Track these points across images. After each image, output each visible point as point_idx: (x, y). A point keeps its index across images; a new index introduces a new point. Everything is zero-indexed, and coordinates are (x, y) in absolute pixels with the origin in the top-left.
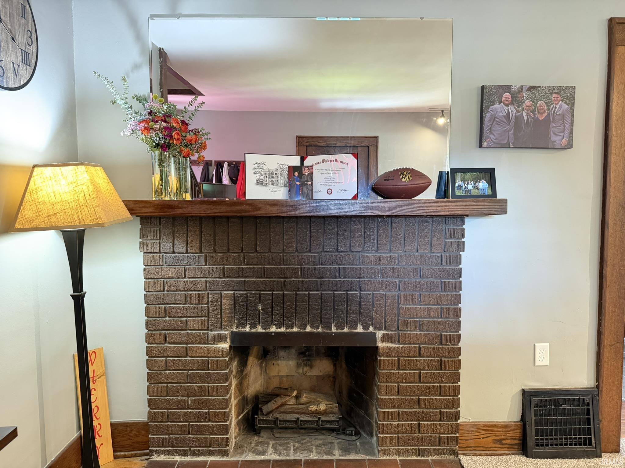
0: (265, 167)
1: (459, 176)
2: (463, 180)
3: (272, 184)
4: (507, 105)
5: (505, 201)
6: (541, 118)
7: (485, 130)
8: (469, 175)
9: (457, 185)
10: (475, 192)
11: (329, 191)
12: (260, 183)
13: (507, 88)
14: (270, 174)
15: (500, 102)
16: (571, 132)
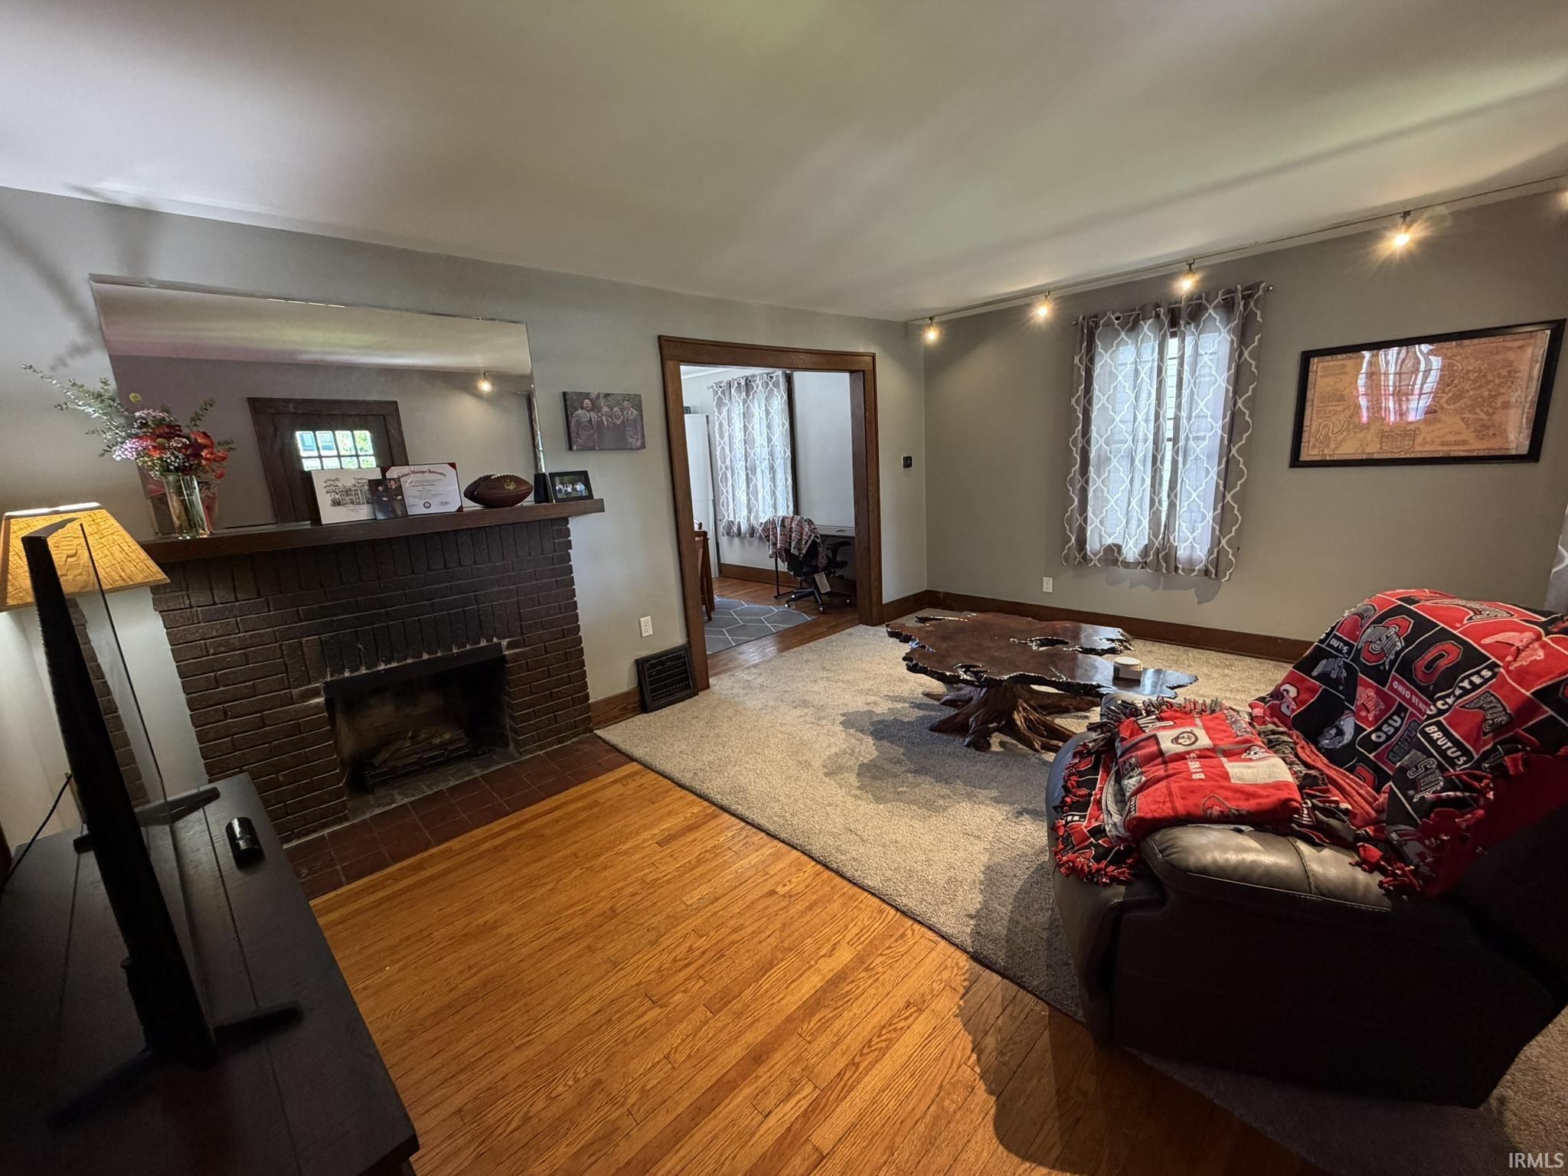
0: (339, 484)
1: (557, 479)
2: (562, 483)
3: (352, 503)
4: (589, 411)
5: (602, 500)
6: (618, 423)
7: (573, 434)
8: (566, 478)
9: (557, 488)
10: (574, 495)
11: (427, 505)
12: (336, 503)
13: (587, 396)
14: (347, 492)
15: (582, 409)
16: (643, 435)
